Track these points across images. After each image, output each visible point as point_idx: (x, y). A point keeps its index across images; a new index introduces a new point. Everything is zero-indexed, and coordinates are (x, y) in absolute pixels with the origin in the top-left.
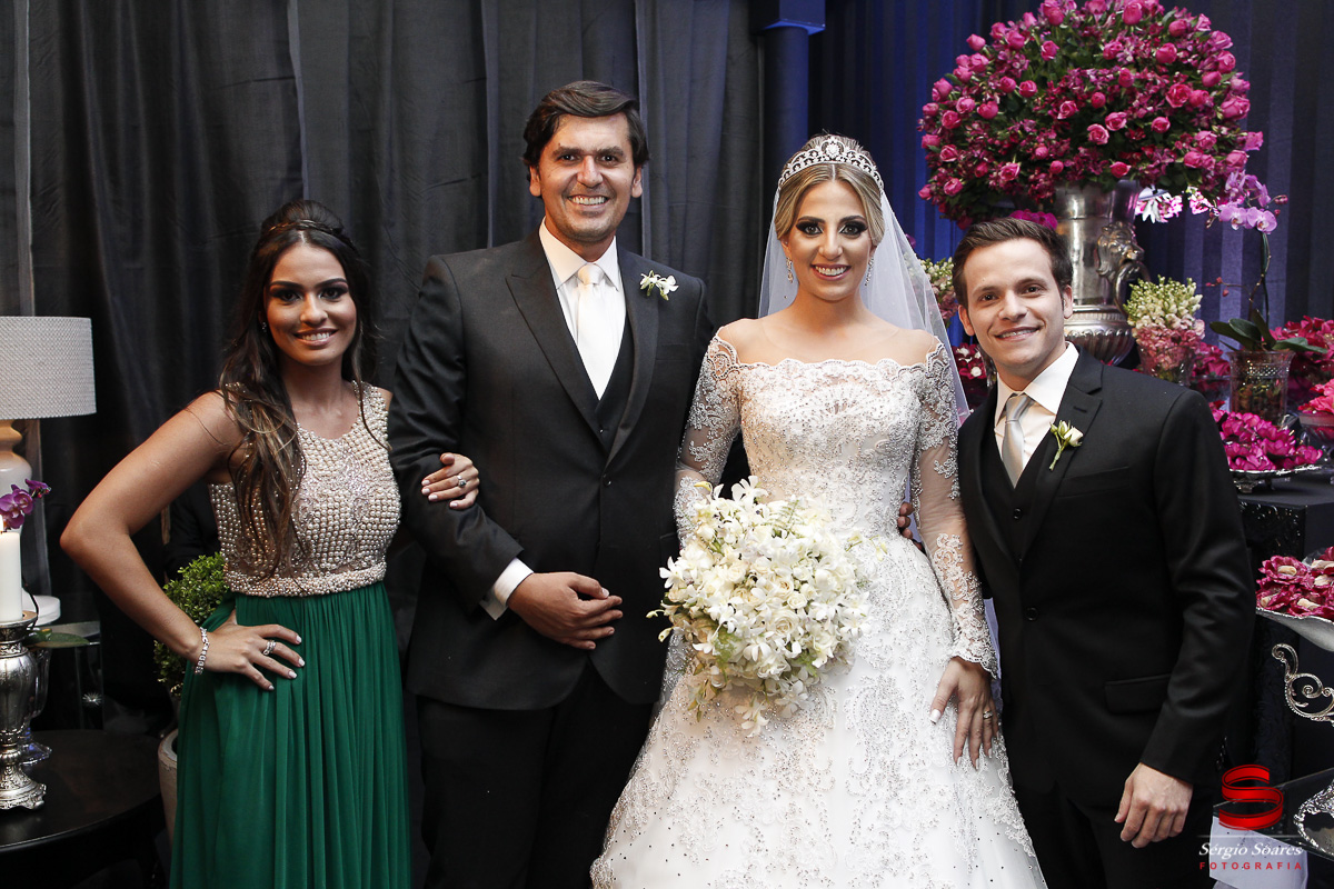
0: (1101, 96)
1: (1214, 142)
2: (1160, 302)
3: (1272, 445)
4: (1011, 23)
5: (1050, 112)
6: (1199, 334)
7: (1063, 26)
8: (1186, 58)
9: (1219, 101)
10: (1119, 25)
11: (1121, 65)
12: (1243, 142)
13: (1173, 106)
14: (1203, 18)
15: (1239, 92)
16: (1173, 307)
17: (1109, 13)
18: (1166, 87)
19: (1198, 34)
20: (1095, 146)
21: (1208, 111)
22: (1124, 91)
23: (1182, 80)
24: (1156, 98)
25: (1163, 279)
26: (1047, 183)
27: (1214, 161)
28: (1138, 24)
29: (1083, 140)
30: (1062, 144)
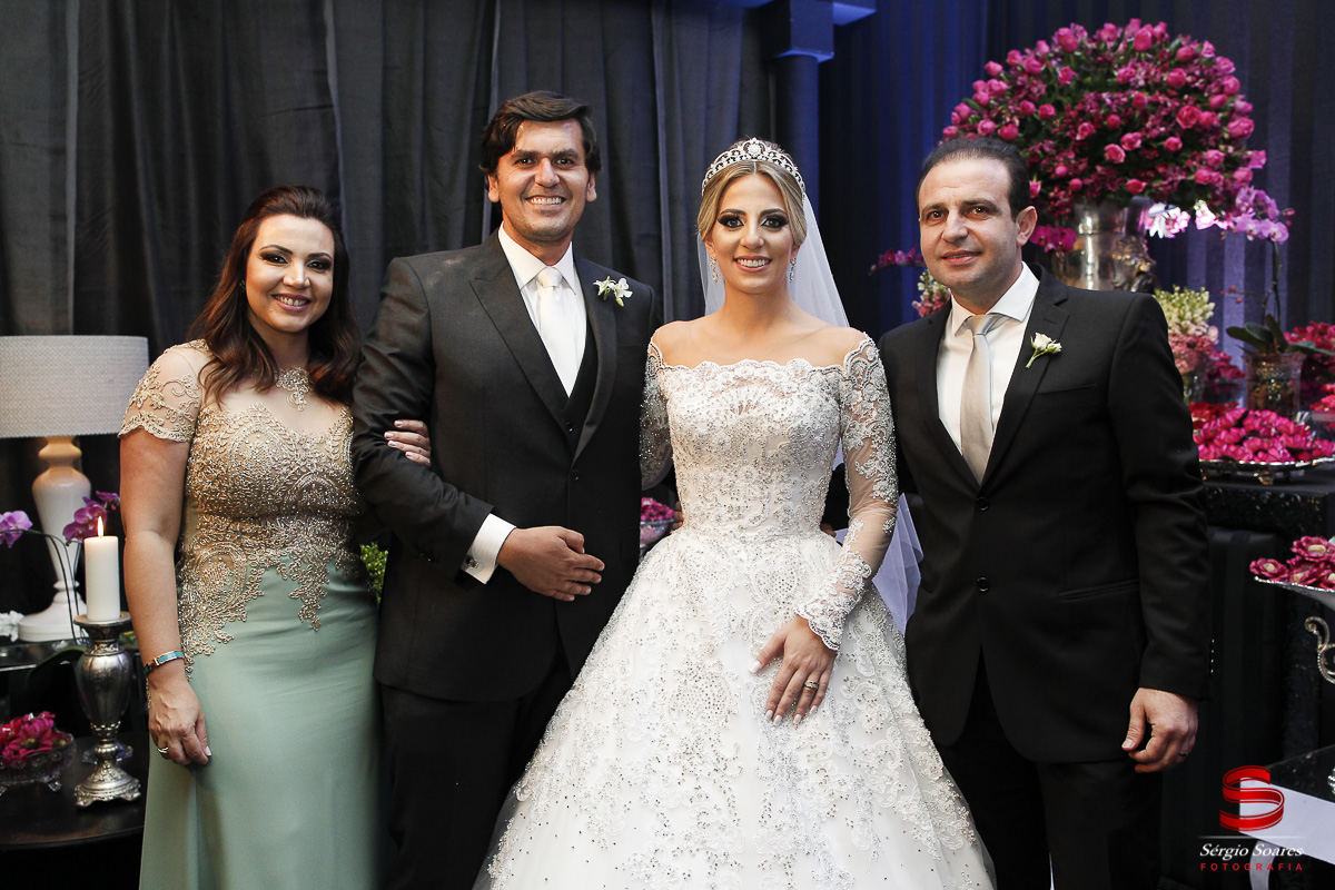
0: (1116, 118)
1: (1222, 160)
2: (1176, 310)
3: (1291, 440)
4: (1028, 51)
5: (1068, 134)
6: (1213, 340)
7: (1077, 53)
8: (1193, 82)
9: (1225, 121)
10: (1131, 52)
11: (1134, 89)
12: (1249, 160)
13: (1184, 127)
14: (1207, 45)
15: (1242, 113)
16: (1188, 315)
17: (1119, 41)
18: (1177, 110)
19: (1204, 60)
20: (1112, 164)
21: (1216, 131)
22: (1137, 114)
23: (1191, 102)
24: (1168, 119)
25: (1177, 289)
26: (1066, 200)
27: (1222, 177)
28: (1148, 51)
29: (1100, 160)
30: (1081, 163)
